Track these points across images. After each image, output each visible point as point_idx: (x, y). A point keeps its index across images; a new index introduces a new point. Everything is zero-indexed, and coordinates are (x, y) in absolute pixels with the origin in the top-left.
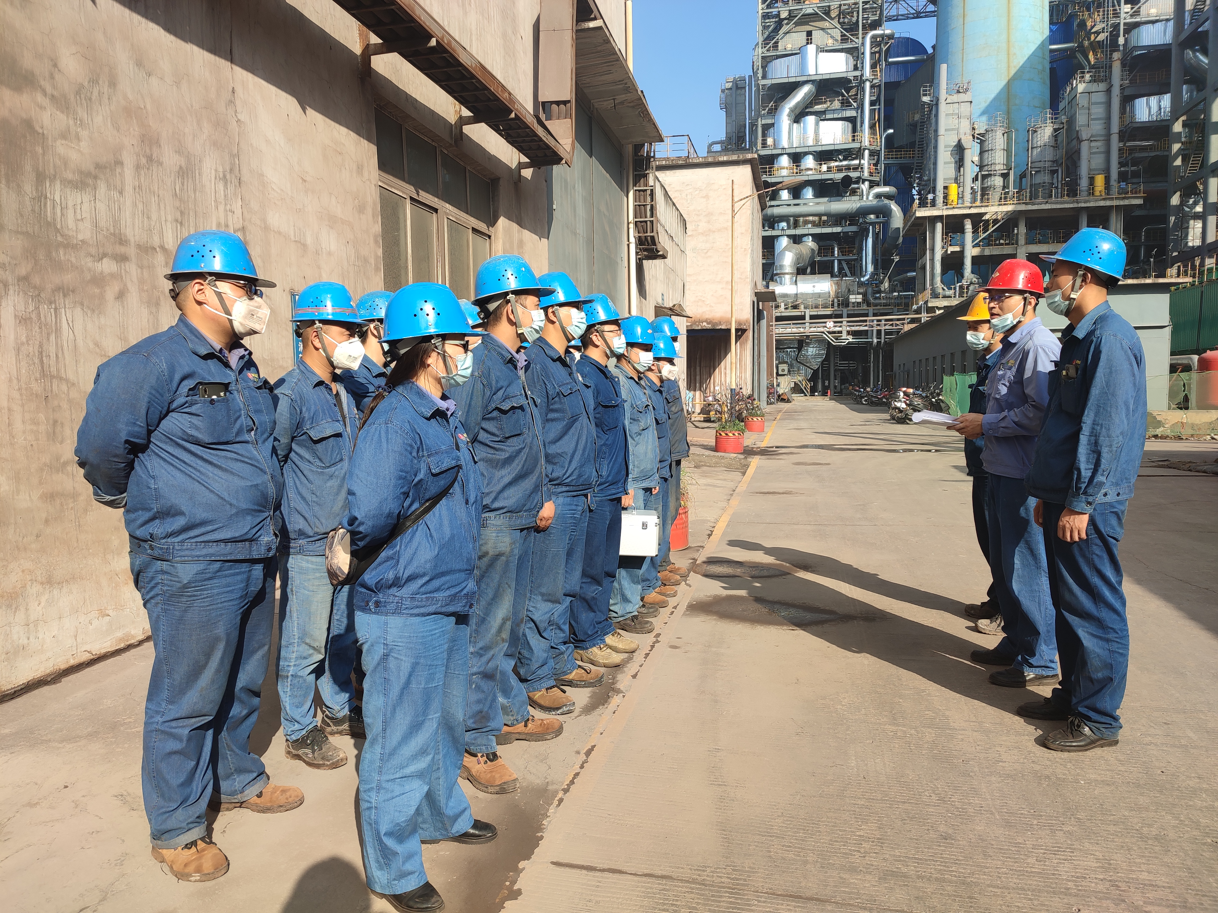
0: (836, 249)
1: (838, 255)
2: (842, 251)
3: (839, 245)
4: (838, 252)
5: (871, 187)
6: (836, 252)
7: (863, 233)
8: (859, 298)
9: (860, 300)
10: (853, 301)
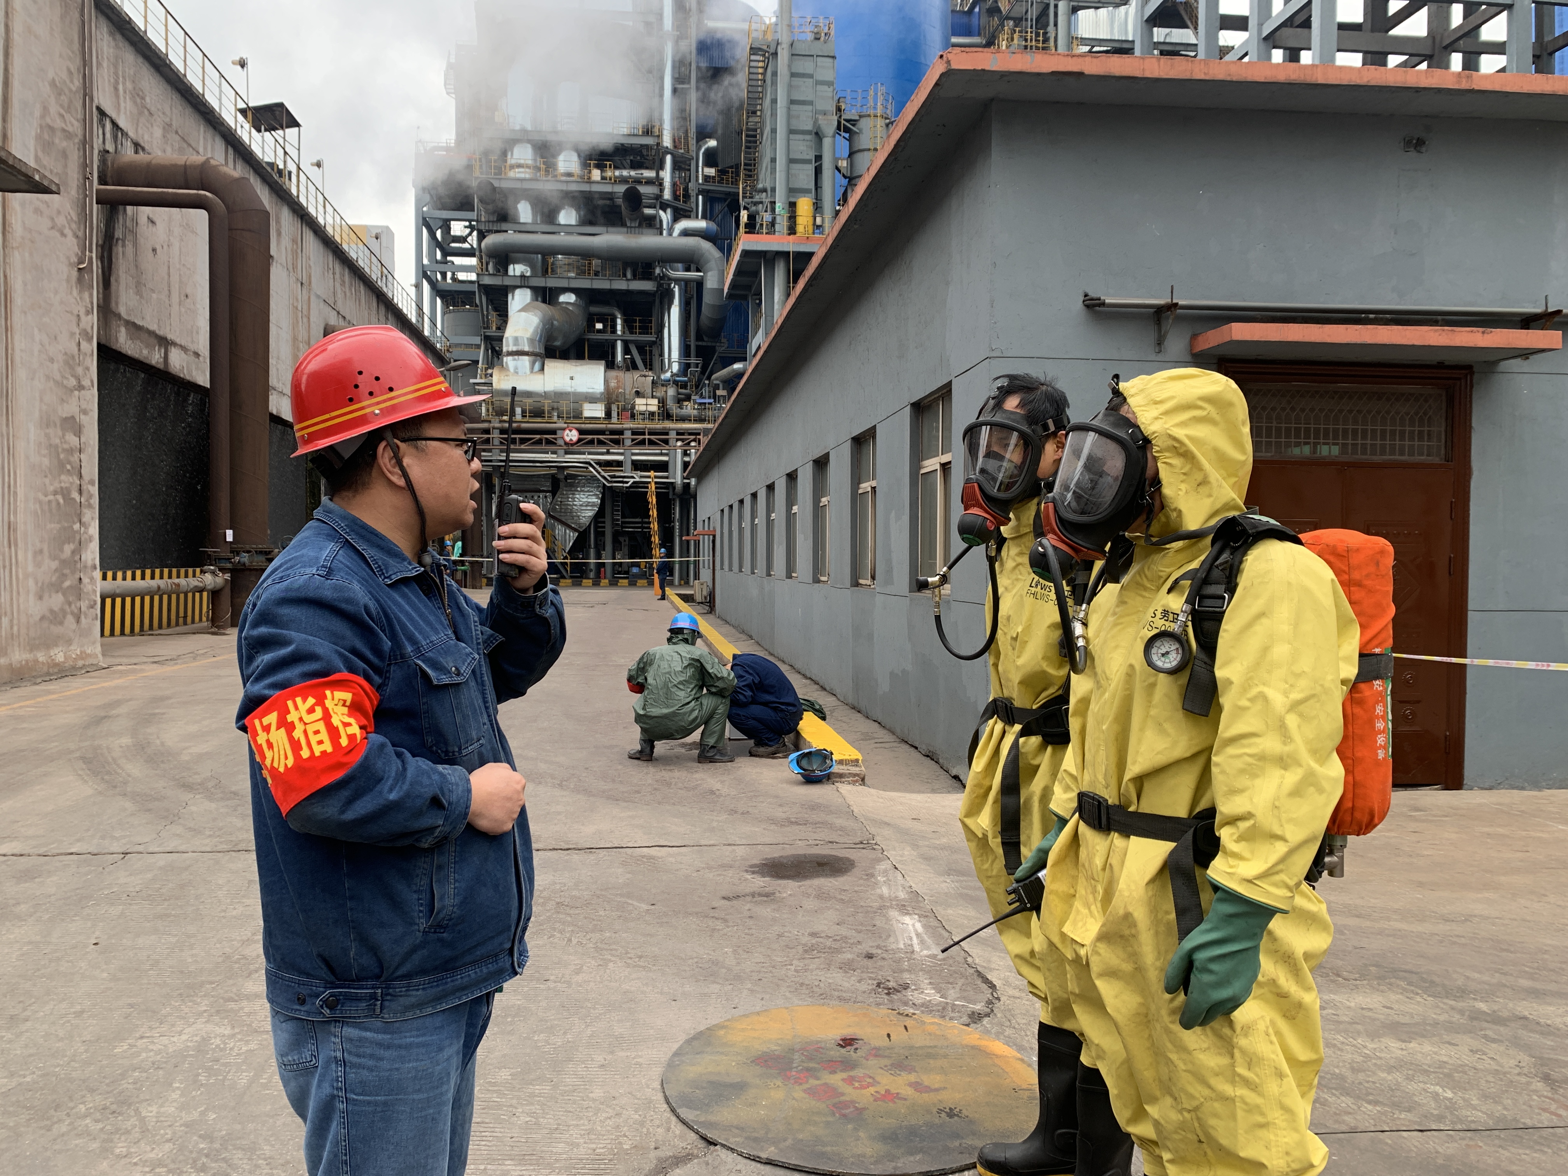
0: (619, 321)
1: (624, 332)
2: (629, 325)
3: (624, 314)
4: (623, 327)
5: (676, 219)
6: (619, 327)
7: (665, 297)
8: (653, 405)
9: (654, 409)
10: (643, 408)
